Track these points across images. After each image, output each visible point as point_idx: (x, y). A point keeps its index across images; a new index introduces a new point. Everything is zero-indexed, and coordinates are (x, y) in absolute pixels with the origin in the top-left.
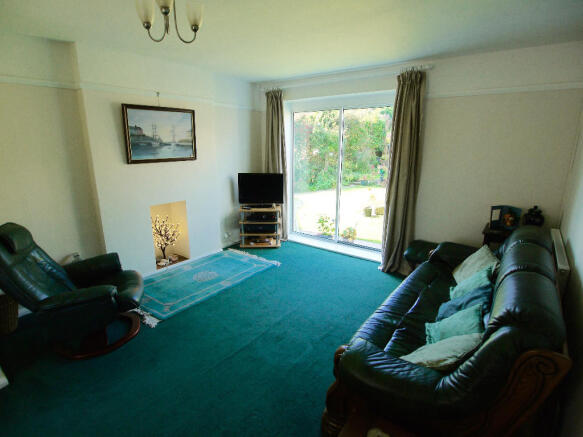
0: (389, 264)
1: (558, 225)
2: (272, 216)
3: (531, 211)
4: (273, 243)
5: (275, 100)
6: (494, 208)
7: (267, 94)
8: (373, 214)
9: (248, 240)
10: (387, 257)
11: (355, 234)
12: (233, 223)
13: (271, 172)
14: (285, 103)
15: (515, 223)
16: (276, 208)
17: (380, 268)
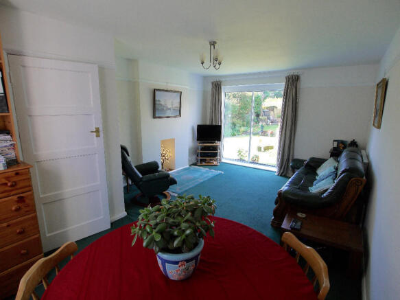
0: (282, 171)
1: (364, 149)
2: (215, 148)
3: (352, 142)
4: (215, 163)
5: (217, 86)
6: (334, 141)
7: (213, 83)
8: (262, 149)
9: (201, 160)
10: (280, 168)
11: (258, 158)
12: (194, 152)
13: (214, 124)
14: (222, 87)
15: (344, 148)
16: (217, 143)
17: (276, 174)
